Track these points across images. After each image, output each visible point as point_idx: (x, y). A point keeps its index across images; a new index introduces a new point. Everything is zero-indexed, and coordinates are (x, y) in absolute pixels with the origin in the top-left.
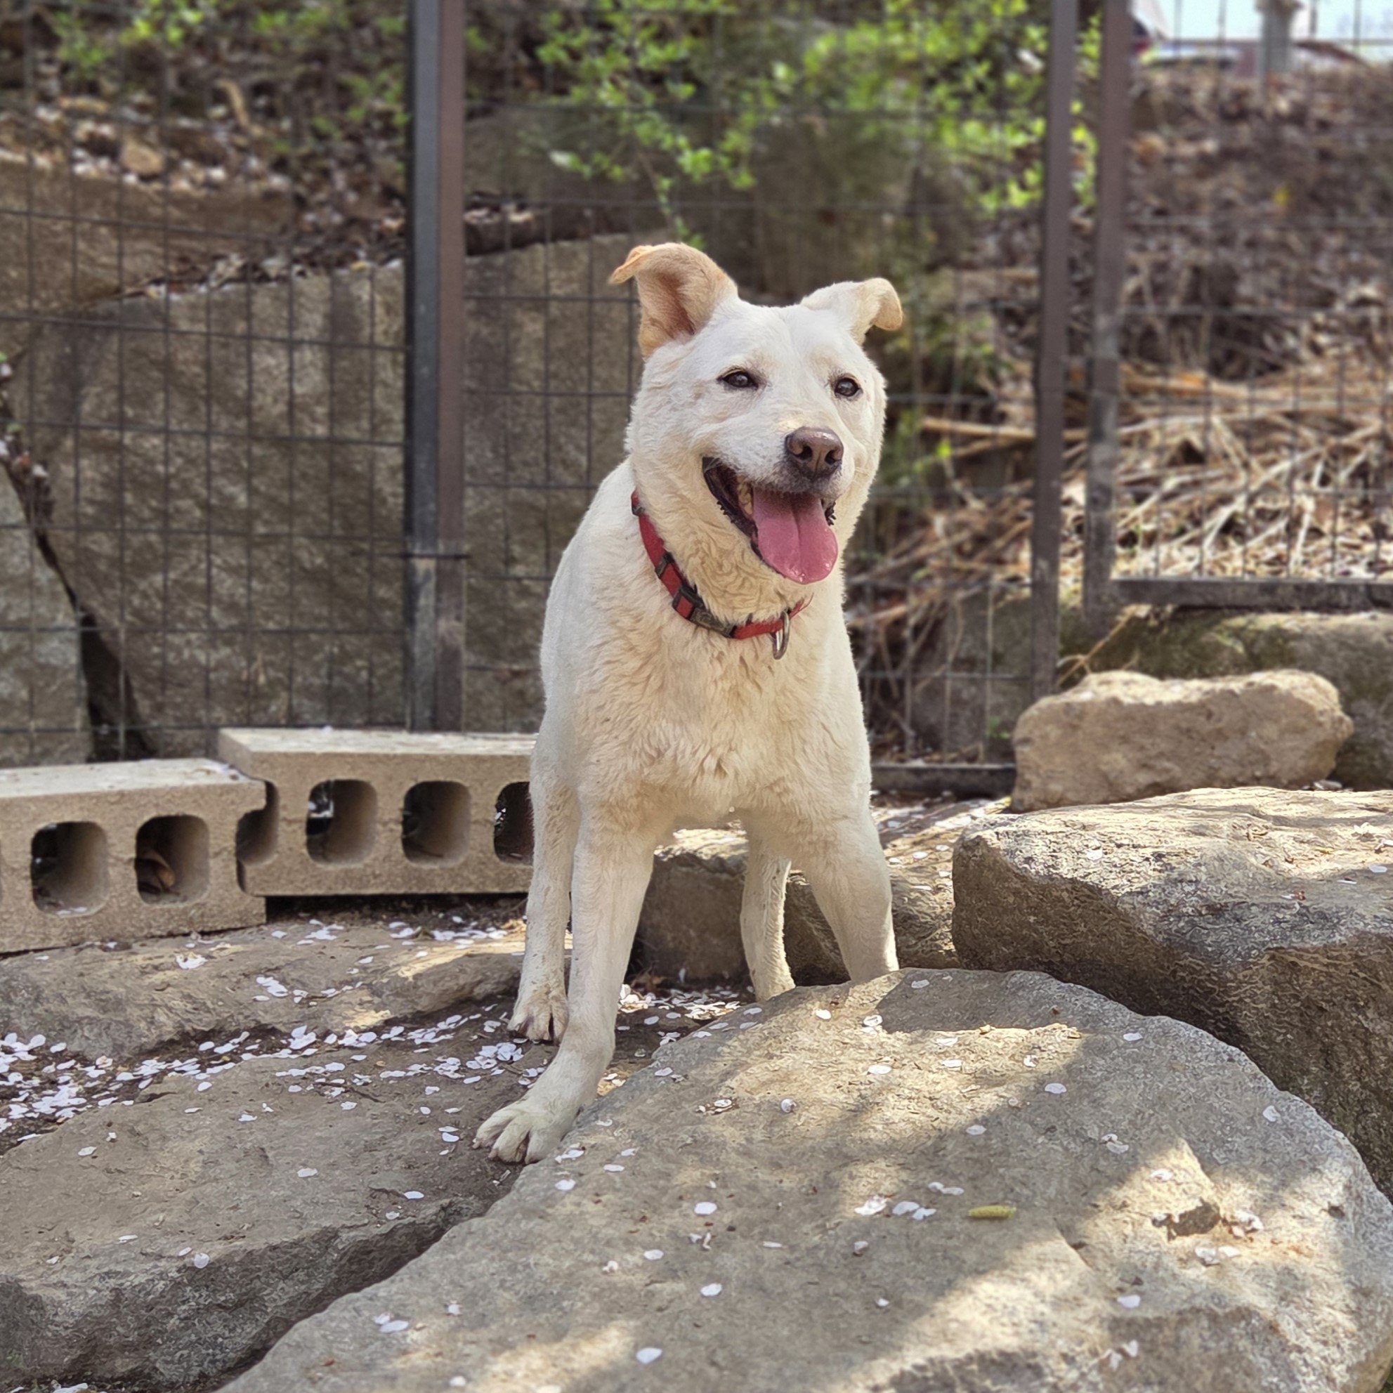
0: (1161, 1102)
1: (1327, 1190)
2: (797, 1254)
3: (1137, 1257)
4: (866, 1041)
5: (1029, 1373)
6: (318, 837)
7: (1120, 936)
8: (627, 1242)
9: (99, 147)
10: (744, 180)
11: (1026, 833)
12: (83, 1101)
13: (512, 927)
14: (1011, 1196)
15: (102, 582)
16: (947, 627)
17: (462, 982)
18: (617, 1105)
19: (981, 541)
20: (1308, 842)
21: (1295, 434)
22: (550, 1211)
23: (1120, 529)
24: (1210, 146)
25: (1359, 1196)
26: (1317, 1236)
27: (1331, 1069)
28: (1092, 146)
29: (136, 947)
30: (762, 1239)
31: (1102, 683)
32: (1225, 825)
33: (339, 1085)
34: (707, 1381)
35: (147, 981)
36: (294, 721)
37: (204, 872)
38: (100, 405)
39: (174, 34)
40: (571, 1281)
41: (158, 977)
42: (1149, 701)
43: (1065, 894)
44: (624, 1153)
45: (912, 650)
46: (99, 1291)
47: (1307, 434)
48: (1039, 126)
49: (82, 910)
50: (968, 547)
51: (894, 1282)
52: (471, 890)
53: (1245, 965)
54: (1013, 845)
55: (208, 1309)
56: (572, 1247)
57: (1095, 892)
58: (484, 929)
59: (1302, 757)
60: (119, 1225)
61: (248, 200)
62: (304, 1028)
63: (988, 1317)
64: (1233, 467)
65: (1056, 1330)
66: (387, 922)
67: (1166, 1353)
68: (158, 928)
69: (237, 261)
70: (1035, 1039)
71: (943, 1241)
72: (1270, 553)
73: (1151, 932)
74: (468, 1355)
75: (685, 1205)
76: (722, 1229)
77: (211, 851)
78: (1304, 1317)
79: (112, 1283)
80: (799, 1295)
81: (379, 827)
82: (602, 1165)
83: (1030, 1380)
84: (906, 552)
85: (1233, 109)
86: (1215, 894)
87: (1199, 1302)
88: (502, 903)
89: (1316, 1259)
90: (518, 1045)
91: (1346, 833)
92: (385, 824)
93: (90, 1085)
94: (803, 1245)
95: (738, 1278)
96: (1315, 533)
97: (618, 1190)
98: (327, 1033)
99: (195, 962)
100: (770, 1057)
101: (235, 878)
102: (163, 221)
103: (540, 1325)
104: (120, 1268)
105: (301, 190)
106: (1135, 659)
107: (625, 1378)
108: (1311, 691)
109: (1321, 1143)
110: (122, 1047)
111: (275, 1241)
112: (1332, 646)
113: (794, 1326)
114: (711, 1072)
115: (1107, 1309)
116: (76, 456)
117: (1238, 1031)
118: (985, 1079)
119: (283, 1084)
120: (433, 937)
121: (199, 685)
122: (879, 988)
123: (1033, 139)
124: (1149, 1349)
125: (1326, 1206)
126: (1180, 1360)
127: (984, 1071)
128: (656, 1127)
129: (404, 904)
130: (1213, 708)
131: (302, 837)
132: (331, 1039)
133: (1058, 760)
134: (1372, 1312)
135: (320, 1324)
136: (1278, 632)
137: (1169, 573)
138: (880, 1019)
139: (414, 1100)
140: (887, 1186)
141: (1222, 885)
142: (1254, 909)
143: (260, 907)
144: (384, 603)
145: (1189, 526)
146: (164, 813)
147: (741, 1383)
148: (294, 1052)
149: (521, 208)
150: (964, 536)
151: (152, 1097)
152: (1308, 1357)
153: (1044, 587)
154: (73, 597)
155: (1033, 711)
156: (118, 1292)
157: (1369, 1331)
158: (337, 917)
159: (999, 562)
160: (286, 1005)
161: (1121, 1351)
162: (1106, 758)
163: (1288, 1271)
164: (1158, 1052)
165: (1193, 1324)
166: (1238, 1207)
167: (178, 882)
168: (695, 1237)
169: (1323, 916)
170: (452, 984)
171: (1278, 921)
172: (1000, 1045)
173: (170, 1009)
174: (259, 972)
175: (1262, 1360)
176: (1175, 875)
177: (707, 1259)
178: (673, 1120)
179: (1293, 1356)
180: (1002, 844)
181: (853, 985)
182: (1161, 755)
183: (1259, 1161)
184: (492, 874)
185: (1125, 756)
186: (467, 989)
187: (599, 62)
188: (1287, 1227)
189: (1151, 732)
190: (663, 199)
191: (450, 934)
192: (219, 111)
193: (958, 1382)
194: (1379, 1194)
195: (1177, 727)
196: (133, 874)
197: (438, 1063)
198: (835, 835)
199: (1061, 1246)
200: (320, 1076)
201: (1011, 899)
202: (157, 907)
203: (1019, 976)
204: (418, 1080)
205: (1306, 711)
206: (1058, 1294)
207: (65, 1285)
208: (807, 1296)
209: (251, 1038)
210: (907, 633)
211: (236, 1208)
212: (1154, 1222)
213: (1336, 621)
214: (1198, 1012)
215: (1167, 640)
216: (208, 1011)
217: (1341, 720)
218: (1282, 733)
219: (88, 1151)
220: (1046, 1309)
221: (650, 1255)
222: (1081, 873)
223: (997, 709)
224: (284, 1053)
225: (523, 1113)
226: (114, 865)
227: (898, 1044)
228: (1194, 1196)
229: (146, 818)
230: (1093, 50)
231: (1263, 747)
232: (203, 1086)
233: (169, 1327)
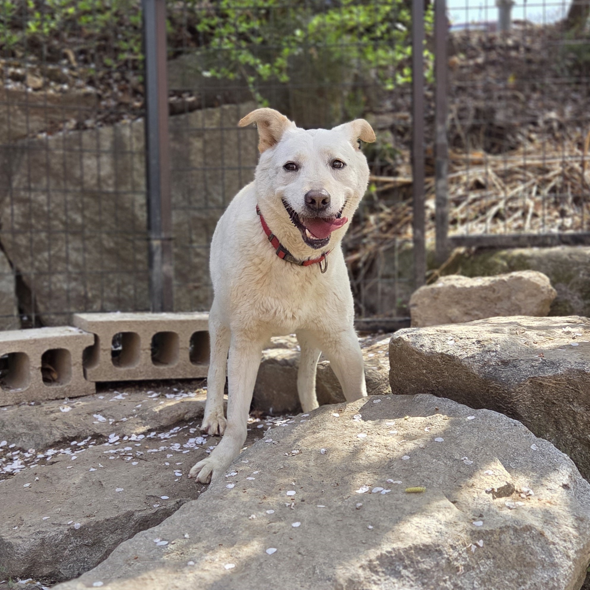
0: (486, 443)
1: (561, 478)
2: (332, 510)
3: (480, 506)
4: (355, 424)
5: (436, 553)
6: (116, 358)
7: (464, 377)
8: (258, 507)
9: (16, 78)
10: (285, 78)
11: (420, 335)
12: (24, 466)
13: (198, 392)
14: (423, 483)
15: (23, 256)
16: (378, 262)
17: (179, 413)
18: (250, 454)
19: (390, 226)
20: (543, 335)
21: (524, 175)
22: (225, 496)
23: (450, 218)
24: (480, 60)
25: (575, 481)
26: (558, 497)
27: (559, 429)
28: (432, 57)
29: (43, 404)
30: (316, 504)
31: (446, 280)
32: (506, 329)
33: (130, 456)
34: (297, 560)
35: (48, 417)
36: (103, 310)
37: (69, 373)
38: (20, 183)
39: (46, 30)
40: (236, 522)
41: (53, 416)
42: (468, 286)
43: (438, 360)
44: (254, 473)
45: (363, 272)
46: (35, 539)
47: (530, 174)
48: (409, 50)
49: (20, 389)
50: (384, 229)
51: (375, 519)
52: (180, 377)
53: (519, 385)
54: (415, 340)
55: (80, 546)
56: (235, 510)
57: (452, 358)
58: (187, 393)
59: (536, 307)
60: (42, 513)
61: (78, 96)
62: (114, 434)
63: (418, 531)
64: (498, 190)
65: (447, 535)
66: (146, 391)
67: (496, 545)
68: (52, 396)
69: (74, 122)
70: (429, 421)
71: (395, 502)
72: (515, 225)
73: (477, 374)
74: (194, 553)
75: (282, 492)
76: (298, 501)
77: (73, 363)
78: (555, 530)
79: (41, 536)
80: (334, 525)
81: (142, 352)
82: (245, 478)
83: (437, 556)
84: (359, 231)
85: (488, 45)
86: (505, 356)
87: (508, 523)
88: (194, 382)
89: (558, 506)
90: (204, 438)
91: (560, 331)
92: (144, 350)
93: (26, 460)
94: (334, 506)
95: (307, 519)
96: (535, 215)
97: (253, 487)
98: (124, 436)
99: (67, 409)
100: (314, 433)
101: (82, 374)
102: (44, 107)
103: (224, 541)
104: (43, 530)
105: (100, 92)
106: (460, 270)
107: (262, 560)
108: (538, 279)
109: (557, 458)
110: (39, 444)
111: (108, 517)
112: (546, 261)
113: (333, 537)
114: (290, 440)
115: (470, 527)
116: (12, 204)
117: (517, 414)
118: (408, 437)
119: (107, 456)
120: (166, 397)
121: (64, 298)
122: (359, 404)
123: (406, 57)
124: (488, 544)
125: (561, 484)
126: (501, 548)
127: (408, 434)
128: (267, 462)
129: (153, 384)
130: (495, 288)
131: (110, 357)
132: (126, 438)
133: (429, 312)
134: (585, 528)
135: (131, 543)
136: (522, 256)
137: (473, 234)
138: (361, 416)
139: (162, 460)
140: (369, 481)
141: (507, 352)
142: (522, 362)
143: (93, 386)
144: (140, 262)
145: (479, 215)
146: (52, 348)
147: (312, 560)
148: (110, 443)
149: (191, 96)
150: (382, 224)
151: (53, 463)
152: (557, 547)
153: (419, 241)
154: (11, 264)
155: (417, 292)
156: (43, 539)
157: (584, 536)
158: (125, 390)
159: (398, 233)
160: (106, 425)
161: (476, 544)
162: (450, 311)
163: (547, 511)
164: (483, 423)
165: (507, 533)
166: (522, 486)
167: (59, 377)
168: (288, 504)
169: (553, 363)
170: (175, 414)
171: (533, 366)
172: (414, 424)
173: (58, 428)
174: (94, 413)
175: (537, 548)
176: (486, 349)
177: (293, 512)
178: (275, 459)
179: (551, 546)
180: (410, 340)
181: (348, 403)
182: (474, 308)
183: (530, 467)
184: (189, 370)
185: (458, 310)
186: (182, 416)
187: (222, 30)
188: (545, 494)
189: (469, 299)
190: (251, 86)
191: (172, 396)
192: (65, 62)
193: (406, 558)
194: (584, 480)
195: (480, 297)
196: (40, 374)
197: (171, 446)
198: (339, 338)
199: (446, 502)
200: (122, 452)
201: (415, 363)
202: (51, 387)
203: (420, 396)
204: (163, 453)
205: (537, 287)
206: (447, 521)
207: (21, 538)
208: (337, 526)
209: (92, 439)
210: (360, 265)
211: (90, 505)
212: (486, 492)
213: (546, 251)
214: (499, 407)
215: (473, 262)
216: (74, 428)
217: (551, 291)
218: (526, 296)
219: (27, 485)
220: (443, 527)
221: (268, 512)
222: (445, 350)
223: (401, 295)
224: (107, 444)
225: (209, 462)
226: (32, 370)
227: (370, 425)
228: (503, 481)
229: (45, 350)
230: (429, 19)
231: (518, 303)
232: (74, 458)
233: (65, 554)
